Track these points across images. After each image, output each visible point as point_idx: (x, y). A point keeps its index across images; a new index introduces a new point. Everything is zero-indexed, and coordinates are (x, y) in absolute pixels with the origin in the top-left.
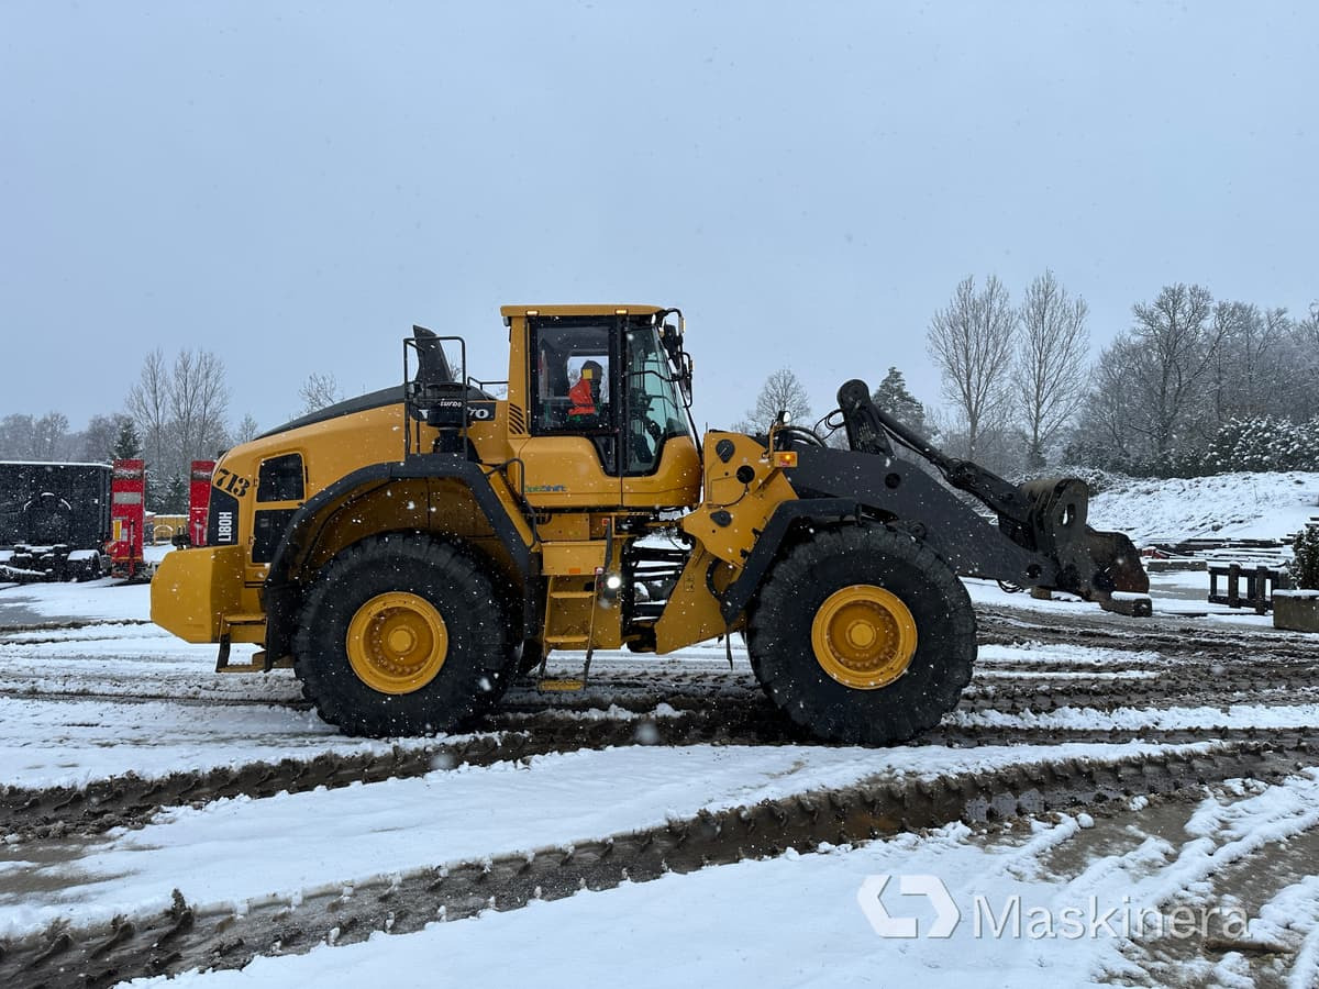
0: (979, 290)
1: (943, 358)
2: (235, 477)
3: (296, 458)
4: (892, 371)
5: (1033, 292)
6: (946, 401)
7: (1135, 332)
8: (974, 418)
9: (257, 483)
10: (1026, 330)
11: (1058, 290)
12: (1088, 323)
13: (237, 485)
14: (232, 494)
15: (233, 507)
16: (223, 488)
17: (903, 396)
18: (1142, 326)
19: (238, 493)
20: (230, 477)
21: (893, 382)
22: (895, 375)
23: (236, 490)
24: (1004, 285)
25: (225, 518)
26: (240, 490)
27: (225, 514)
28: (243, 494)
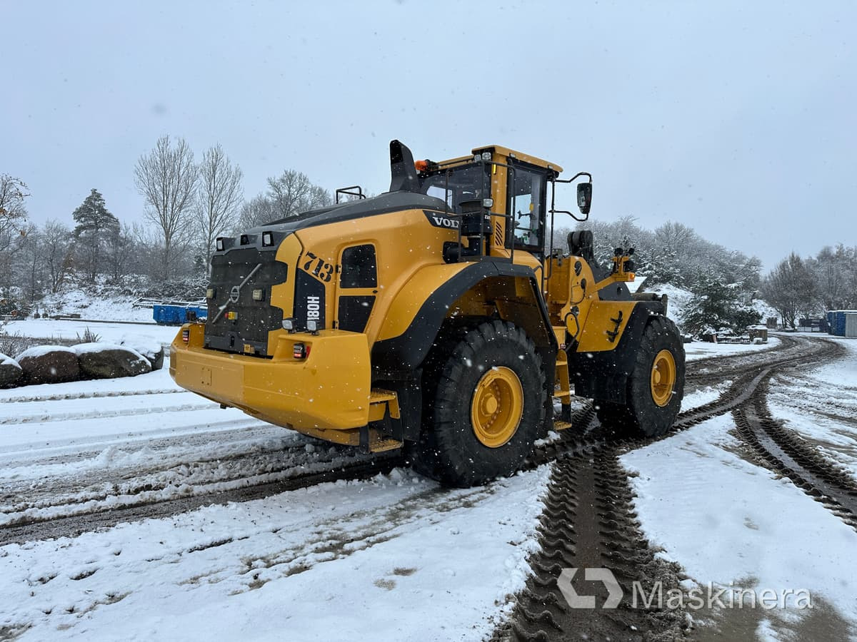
0: (173, 147)
1: (145, 189)
2: (321, 262)
3: (371, 247)
4: (94, 192)
5: (208, 155)
6: (147, 220)
7: (269, 194)
8: (168, 235)
9: (340, 269)
10: (204, 181)
11: (225, 159)
12: (242, 182)
13: (323, 270)
14: (319, 279)
15: (319, 290)
16: (311, 271)
17: (103, 212)
18: (271, 191)
19: (325, 278)
20: (316, 262)
21: (95, 200)
22: (96, 196)
23: (322, 275)
24: (190, 147)
25: (313, 301)
26: (326, 275)
27: (313, 298)
28: (328, 279)
